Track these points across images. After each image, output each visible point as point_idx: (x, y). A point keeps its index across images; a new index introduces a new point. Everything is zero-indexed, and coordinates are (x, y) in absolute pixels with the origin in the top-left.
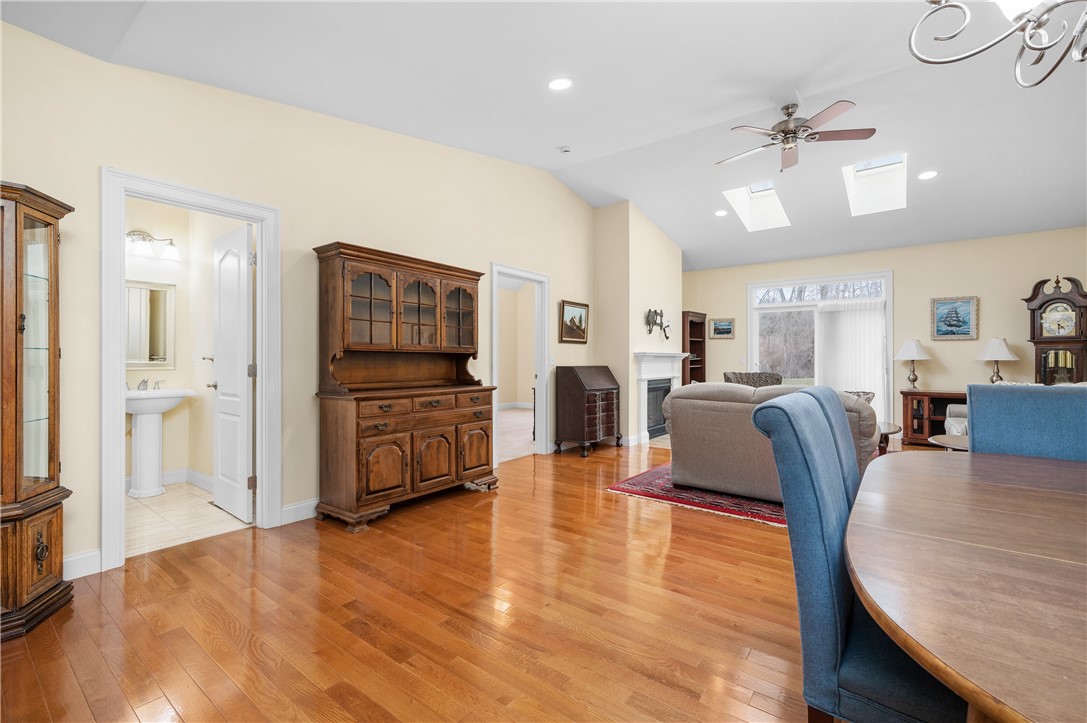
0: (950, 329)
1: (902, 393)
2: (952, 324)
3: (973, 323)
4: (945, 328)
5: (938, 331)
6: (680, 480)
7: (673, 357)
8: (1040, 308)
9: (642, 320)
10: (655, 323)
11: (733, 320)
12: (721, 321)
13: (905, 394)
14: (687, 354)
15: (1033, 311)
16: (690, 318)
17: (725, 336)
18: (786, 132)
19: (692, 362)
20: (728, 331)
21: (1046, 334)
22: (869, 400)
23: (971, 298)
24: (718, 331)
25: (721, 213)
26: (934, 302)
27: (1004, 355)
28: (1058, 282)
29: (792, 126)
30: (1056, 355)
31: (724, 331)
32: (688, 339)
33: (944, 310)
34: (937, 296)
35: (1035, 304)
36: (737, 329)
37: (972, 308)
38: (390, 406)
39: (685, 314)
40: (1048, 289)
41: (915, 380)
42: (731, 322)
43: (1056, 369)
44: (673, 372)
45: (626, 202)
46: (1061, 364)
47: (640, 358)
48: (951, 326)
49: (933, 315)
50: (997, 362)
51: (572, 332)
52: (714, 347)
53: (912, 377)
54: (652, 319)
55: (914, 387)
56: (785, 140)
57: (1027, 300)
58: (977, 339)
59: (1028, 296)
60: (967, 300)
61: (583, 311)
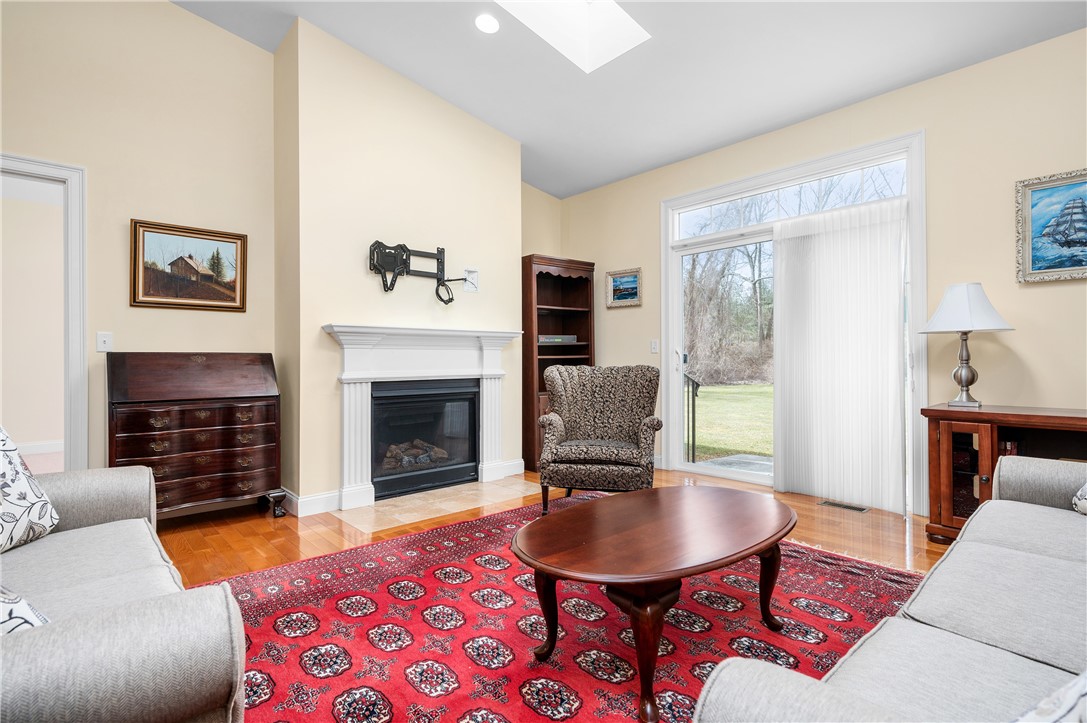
0: (1066, 251)
1: (924, 412)
2: (1073, 241)
4: (1054, 251)
5: (1035, 260)
7: (500, 338)
9: (361, 263)
10: (405, 271)
11: (639, 272)
12: (622, 275)
13: (934, 417)
14: (520, 333)
16: (536, 269)
17: (628, 302)
20: (632, 293)
24: (619, 294)
26: (1025, 188)
31: (627, 293)
32: (534, 306)
33: (1050, 207)
34: (1031, 174)
36: (645, 288)
39: (527, 262)
41: (971, 381)
42: (635, 275)
44: (482, 366)
48: (1069, 244)
49: (1021, 221)
51: (183, 286)
53: (964, 373)
54: (386, 262)
55: (970, 398)
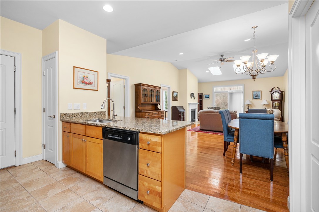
1: (246, 111)
2: (256, 97)
3: (260, 96)
4: (255, 97)
6: (201, 129)
7: (196, 104)
8: (273, 93)
9: (190, 95)
10: (192, 96)
11: (209, 95)
12: (206, 95)
14: (199, 103)
15: (272, 94)
16: (200, 94)
18: (221, 60)
19: (200, 105)
20: (208, 97)
21: (274, 99)
22: (236, 112)
23: (260, 91)
24: (206, 97)
25: (207, 72)
26: (253, 91)
27: (266, 103)
28: (276, 88)
29: (223, 59)
30: (276, 103)
31: (207, 97)
32: (199, 99)
33: (255, 93)
35: (272, 93)
36: (210, 97)
37: (261, 93)
38: (149, 114)
39: (198, 94)
40: (274, 90)
43: (276, 106)
44: (196, 107)
45: (187, 69)
46: (277, 105)
47: (189, 104)
49: (252, 94)
50: (265, 105)
51: (175, 98)
52: (205, 101)
53: (248, 108)
54: (192, 95)
56: (222, 62)
57: (271, 92)
58: (261, 100)
59: (271, 91)
60: (259, 91)
61: (177, 93)
